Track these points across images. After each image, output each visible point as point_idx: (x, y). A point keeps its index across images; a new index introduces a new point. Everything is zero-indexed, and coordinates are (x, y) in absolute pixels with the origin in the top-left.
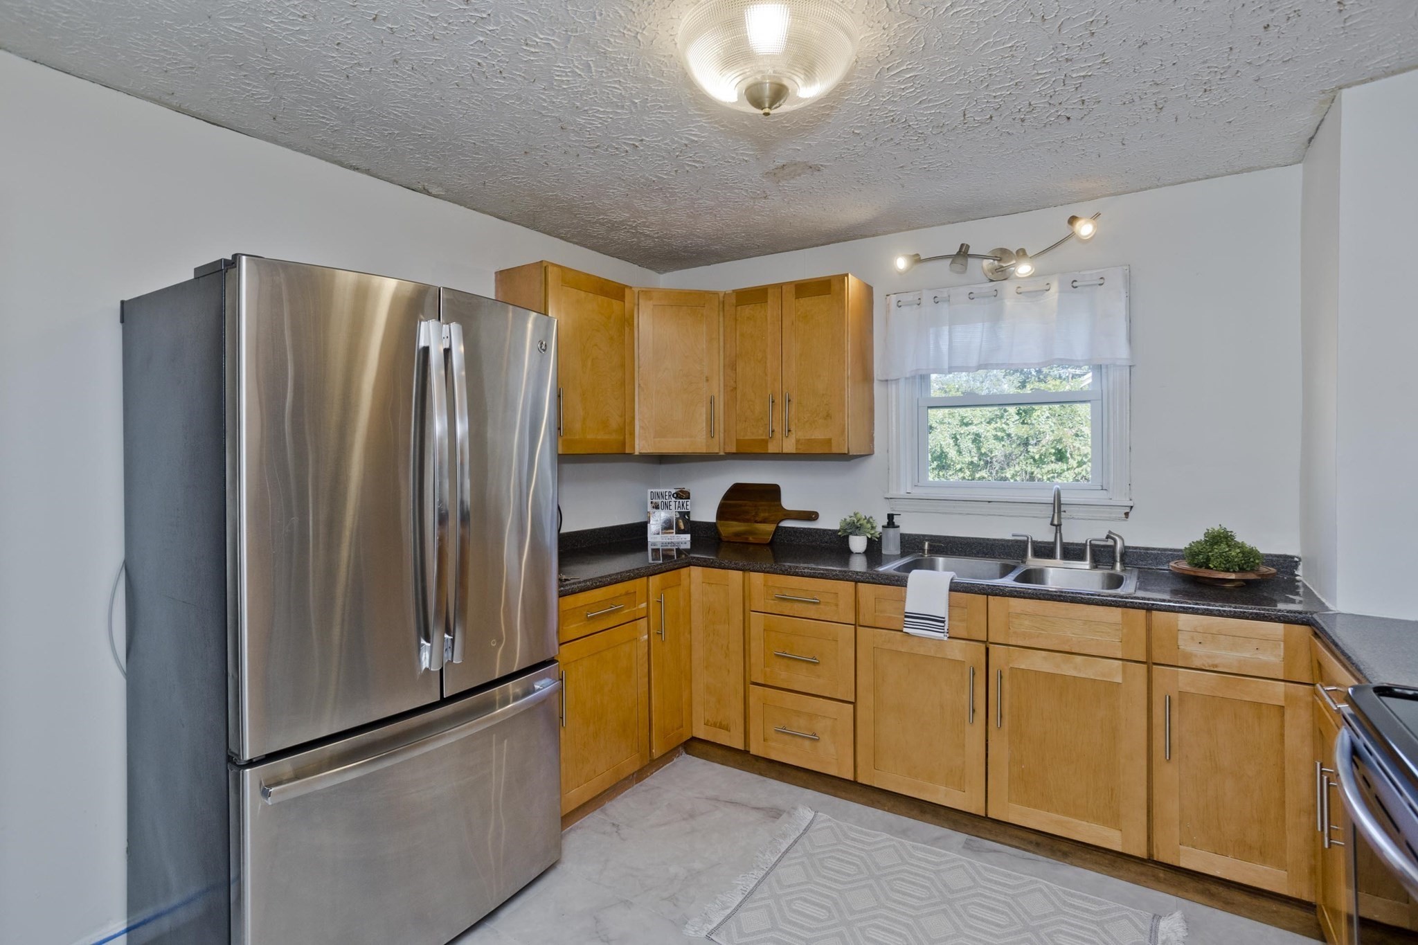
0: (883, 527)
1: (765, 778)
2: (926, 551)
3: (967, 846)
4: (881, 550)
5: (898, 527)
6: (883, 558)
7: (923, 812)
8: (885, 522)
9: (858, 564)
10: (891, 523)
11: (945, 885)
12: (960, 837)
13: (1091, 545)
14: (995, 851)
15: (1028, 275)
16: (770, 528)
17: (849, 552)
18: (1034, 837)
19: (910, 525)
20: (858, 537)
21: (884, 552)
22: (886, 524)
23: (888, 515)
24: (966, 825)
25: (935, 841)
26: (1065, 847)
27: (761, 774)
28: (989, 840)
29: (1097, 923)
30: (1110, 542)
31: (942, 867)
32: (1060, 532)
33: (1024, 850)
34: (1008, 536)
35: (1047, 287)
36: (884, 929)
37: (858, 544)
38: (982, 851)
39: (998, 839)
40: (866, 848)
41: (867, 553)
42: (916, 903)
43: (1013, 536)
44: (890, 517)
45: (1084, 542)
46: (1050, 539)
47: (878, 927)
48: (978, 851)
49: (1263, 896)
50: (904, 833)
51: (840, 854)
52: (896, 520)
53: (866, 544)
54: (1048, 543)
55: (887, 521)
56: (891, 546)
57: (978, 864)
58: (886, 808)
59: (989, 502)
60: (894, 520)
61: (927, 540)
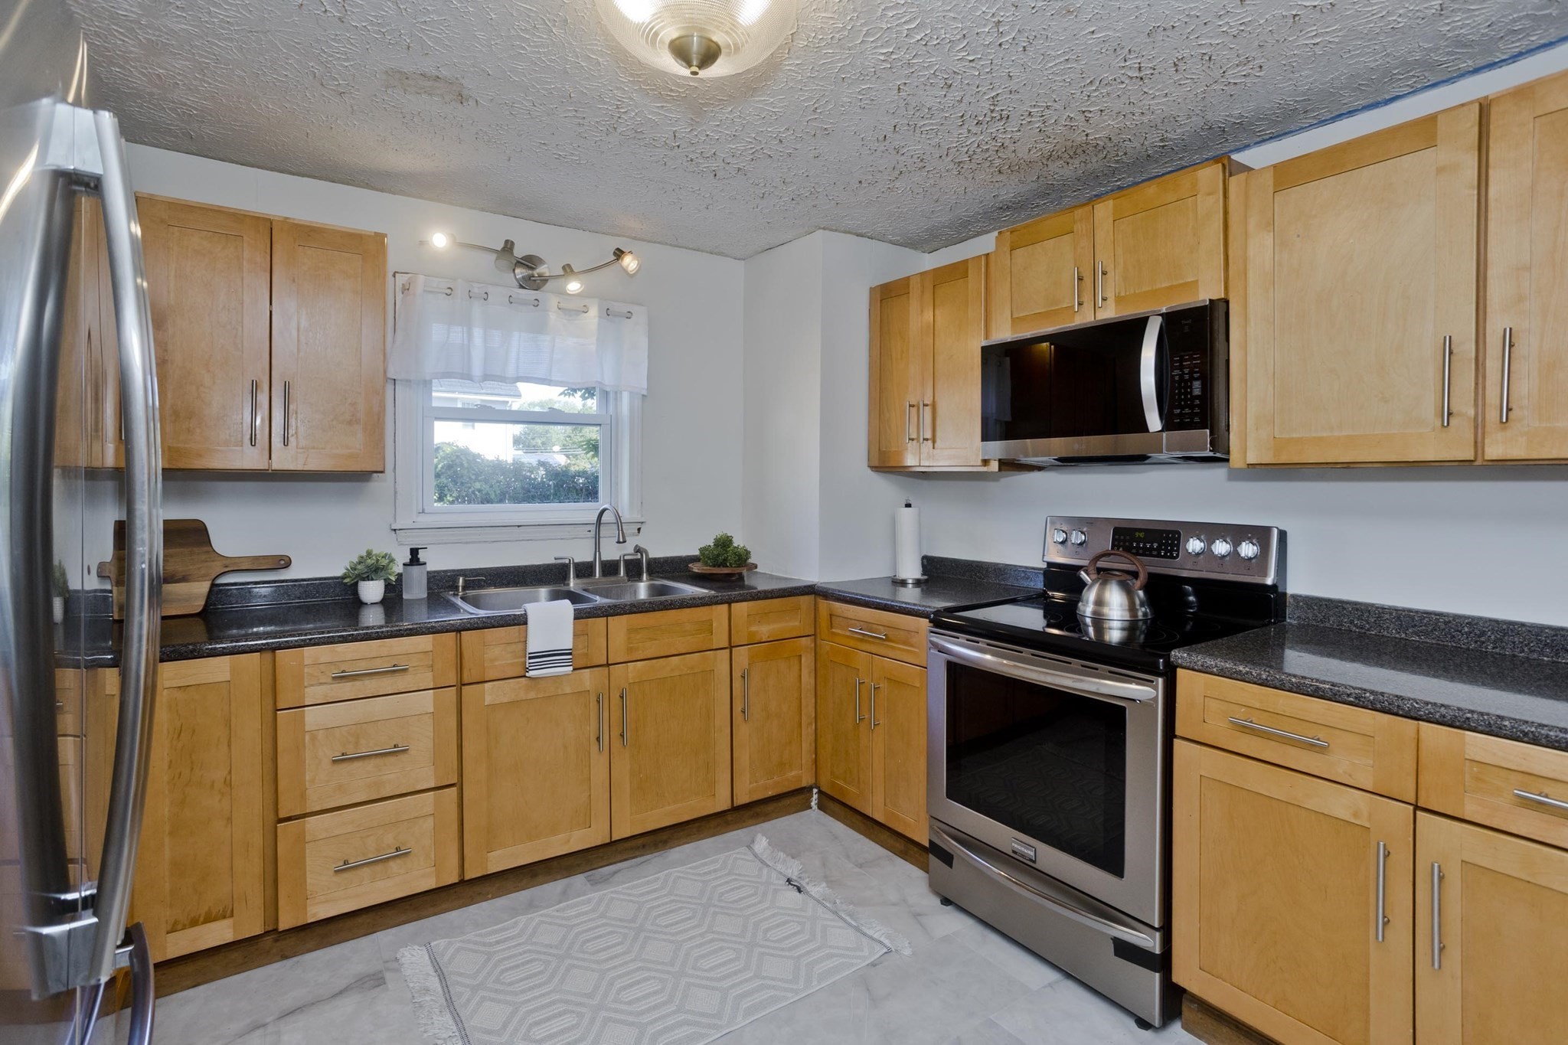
0: (404, 565)
1: (295, 959)
2: (460, 588)
3: (594, 883)
4: (402, 595)
5: (425, 564)
6: (404, 603)
7: (534, 875)
8: (407, 557)
9: (373, 618)
10: (415, 559)
11: (621, 920)
12: (579, 880)
13: (624, 560)
14: (615, 873)
15: (577, 292)
16: (203, 587)
17: (359, 604)
18: (640, 841)
19: (437, 560)
20: (371, 582)
21: (405, 597)
22: (409, 561)
23: (411, 549)
24: (579, 865)
25: (565, 895)
26: (664, 836)
27: (285, 957)
28: (601, 867)
29: (728, 874)
30: (639, 556)
31: (601, 909)
32: (599, 551)
33: (633, 858)
34: (551, 561)
35: (585, 309)
36: (631, 986)
37: (372, 591)
38: (608, 879)
39: (611, 861)
40: (521, 940)
41: (383, 602)
42: (622, 949)
43: (555, 559)
44: (414, 552)
45: (618, 558)
46: (589, 558)
47: (624, 988)
48: (605, 880)
49: (783, 797)
50: (531, 906)
51: (506, 962)
52: (422, 556)
53: (383, 590)
54: (588, 563)
55: (410, 557)
56: (416, 590)
57: (619, 888)
58: (490, 896)
59: (519, 526)
60: (419, 556)
61: (460, 575)
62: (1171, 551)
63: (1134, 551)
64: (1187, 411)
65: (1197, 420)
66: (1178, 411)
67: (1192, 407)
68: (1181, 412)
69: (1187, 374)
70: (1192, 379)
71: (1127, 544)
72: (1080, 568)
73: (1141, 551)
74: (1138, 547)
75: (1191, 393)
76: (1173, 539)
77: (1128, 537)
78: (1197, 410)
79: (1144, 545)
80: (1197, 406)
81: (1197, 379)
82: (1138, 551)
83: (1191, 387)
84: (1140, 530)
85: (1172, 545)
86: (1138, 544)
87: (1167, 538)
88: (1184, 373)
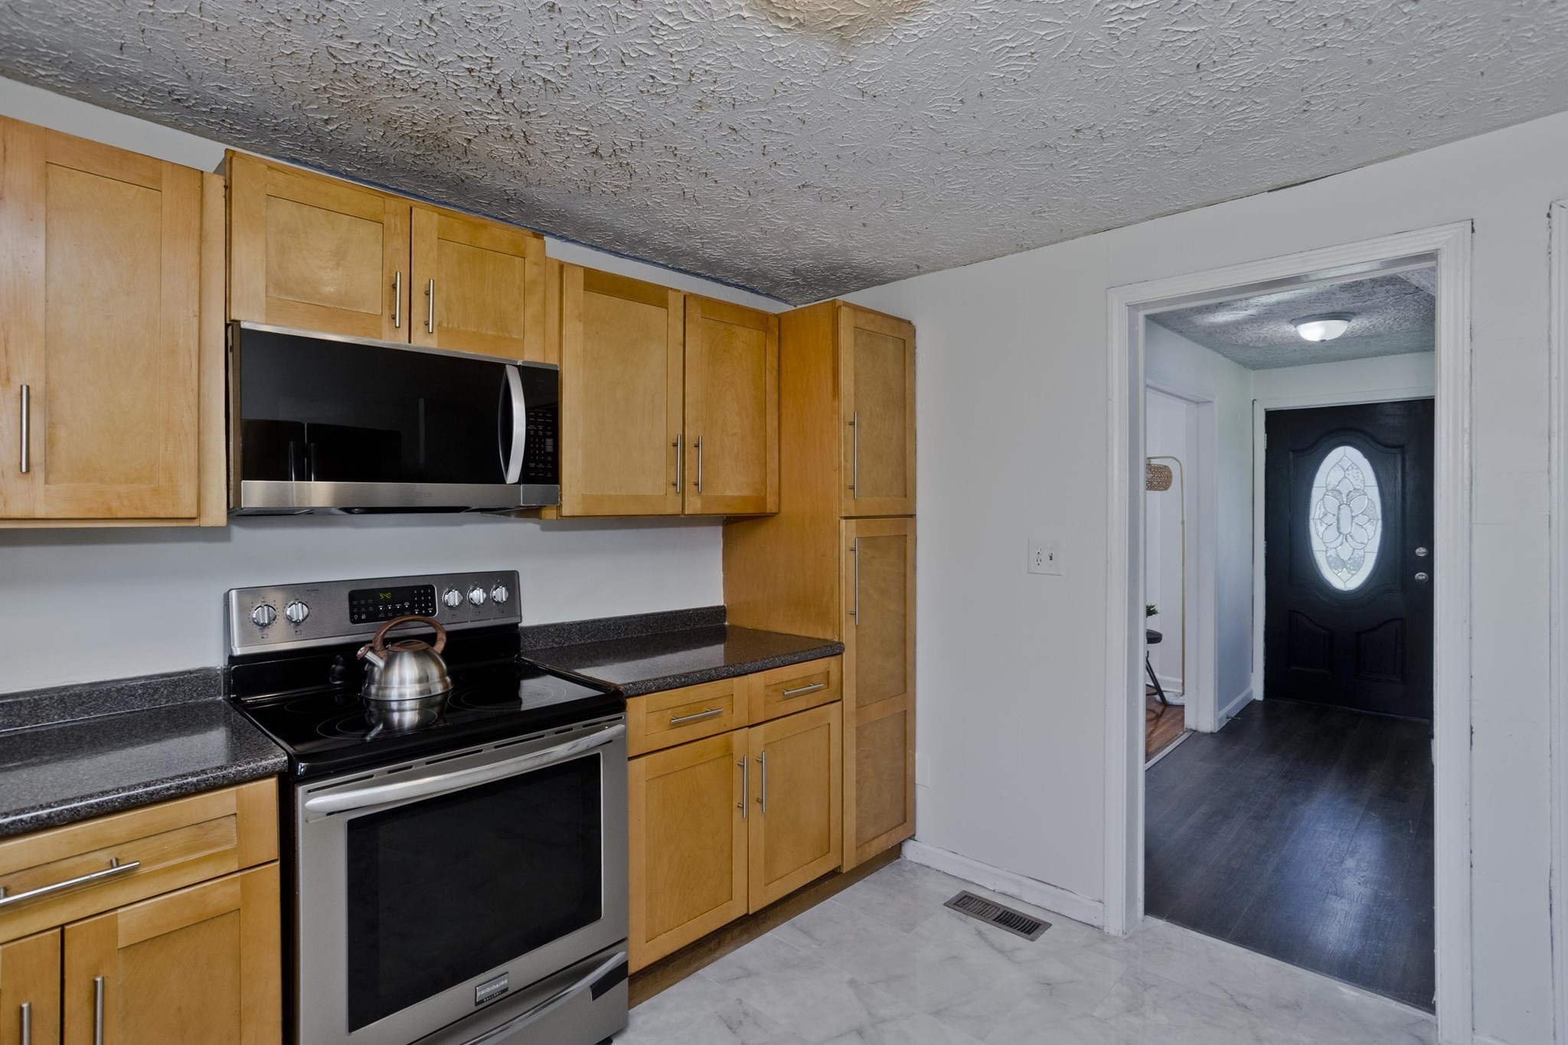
62: (426, 608)
63: (381, 615)
64: (541, 466)
65: (549, 475)
66: (533, 465)
67: (545, 462)
68: (535, 466)
69: (540, 430)
70: (545, 436)
71: (371, 609)
72: (358, 645)
73: (390, 615)
74: (386, 611)
75: (544, 449)
76: (426, 595)
77: (371, 601)
78: (549, 466)
79: (393, 605)
80: (549, 462)
81: (549, 437)
82: (386, 615)
83: (544, 443)
84: (384, 590)
85: (426, 601)
86: (385, 606)
87: (419, 595)
88: (538, 430)
